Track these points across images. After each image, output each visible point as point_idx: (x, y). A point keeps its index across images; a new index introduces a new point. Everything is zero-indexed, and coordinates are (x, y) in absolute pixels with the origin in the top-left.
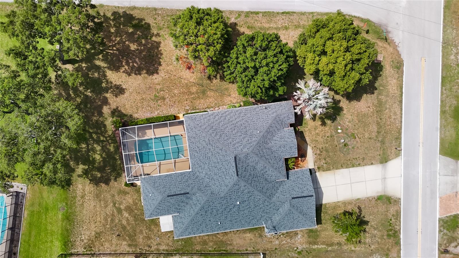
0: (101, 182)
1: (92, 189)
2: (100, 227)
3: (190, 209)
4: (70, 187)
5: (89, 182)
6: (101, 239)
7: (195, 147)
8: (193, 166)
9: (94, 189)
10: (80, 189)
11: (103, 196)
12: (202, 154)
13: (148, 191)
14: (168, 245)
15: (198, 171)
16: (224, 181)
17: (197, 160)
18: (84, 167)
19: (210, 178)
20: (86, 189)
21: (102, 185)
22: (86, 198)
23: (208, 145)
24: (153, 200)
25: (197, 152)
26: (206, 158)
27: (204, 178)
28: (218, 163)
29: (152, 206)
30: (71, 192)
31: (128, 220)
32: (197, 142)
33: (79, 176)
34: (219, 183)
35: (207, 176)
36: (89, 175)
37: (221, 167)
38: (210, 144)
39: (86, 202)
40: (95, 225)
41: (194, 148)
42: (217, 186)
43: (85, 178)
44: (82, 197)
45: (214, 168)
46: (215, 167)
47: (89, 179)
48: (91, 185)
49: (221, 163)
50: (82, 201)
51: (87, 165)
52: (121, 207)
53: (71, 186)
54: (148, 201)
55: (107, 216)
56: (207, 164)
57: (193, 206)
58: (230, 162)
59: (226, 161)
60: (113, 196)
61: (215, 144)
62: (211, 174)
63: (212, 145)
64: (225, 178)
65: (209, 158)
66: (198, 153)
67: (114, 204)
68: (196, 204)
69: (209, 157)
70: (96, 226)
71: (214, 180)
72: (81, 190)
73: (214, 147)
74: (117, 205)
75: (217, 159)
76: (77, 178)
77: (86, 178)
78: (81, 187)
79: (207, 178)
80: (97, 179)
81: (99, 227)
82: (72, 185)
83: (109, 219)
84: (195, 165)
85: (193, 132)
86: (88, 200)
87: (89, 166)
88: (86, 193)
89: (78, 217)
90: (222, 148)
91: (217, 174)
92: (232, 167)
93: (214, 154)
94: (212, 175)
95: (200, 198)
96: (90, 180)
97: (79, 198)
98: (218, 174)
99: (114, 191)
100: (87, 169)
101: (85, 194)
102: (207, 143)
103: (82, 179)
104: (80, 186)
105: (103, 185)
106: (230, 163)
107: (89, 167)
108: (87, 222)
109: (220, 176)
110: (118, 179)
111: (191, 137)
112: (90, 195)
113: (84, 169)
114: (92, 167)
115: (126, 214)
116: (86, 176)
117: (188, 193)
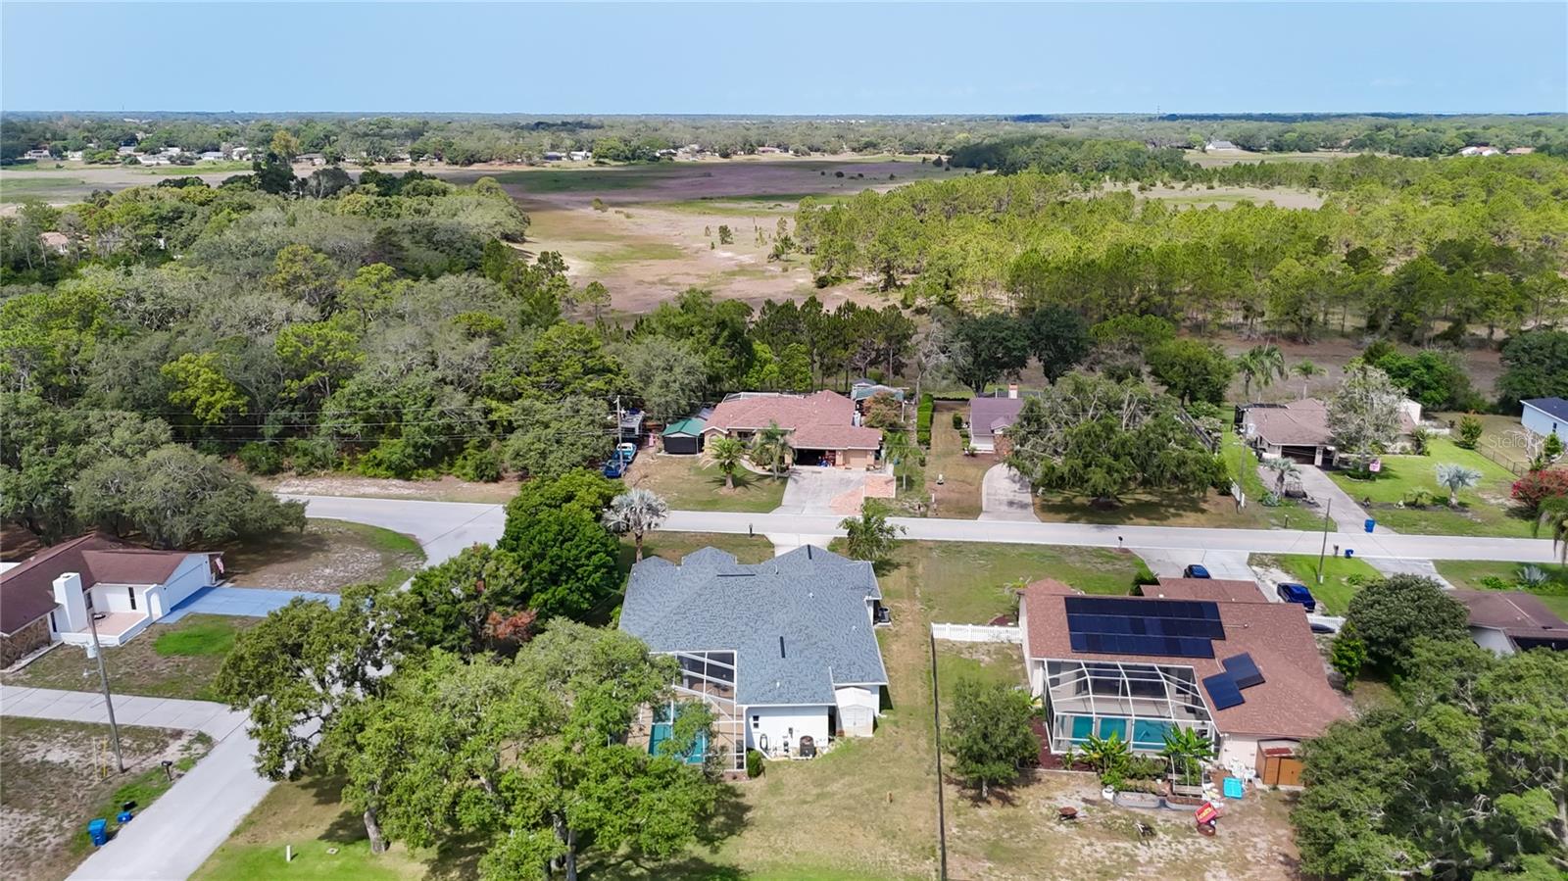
0: (741, 818)
1: (757, 833)
2: (865, 828)
3: (818, 647)
5: (735, 837)
7: (687, 639)
8: (727, 647)
9: (758, 830)
10: (753, 853)
11: (780, 819)
12: (704, 628)
13: (770, 691)
14: (918, 737)
15: (740, 638)
16: (764, 597)
17: (715, 639)
18: (690, 842)
19: (756, 618)
20: (754, 843)
22: (780, 844)
23: (687, 617)
24: (790, 683)
25: (699, 636)
26: (712, 623)
27: (754, 630)
28: (725, 602)
29: (805, 686)
30: (758, 869)
31: (851, 785)
32: (676, 635)
33: (714, 852)
34: (767, 605)
36: (717, 835)
37: (735, 598)
38: (685, 614)
39: (793, 846)
40: (861, 836)
41: (690, 642)
42: (774, 609)
43: (722, 843)
44: (777, 852)
45: (735, 610)
46: (734, 607)
47: (729, 835)
48: (747, 834)
49: (727, 597)
50: (788, 852)
52: (814, 792)
53: (741, 867)
54: (793, 693)
55: (836, 816)
56: (726, 622)
57: (813, 640)
58: (726, 585)
59: (723, 590)
60: (783, 802)
61: (687, 605)
62: (747, 618)
63: (689, 610)
64: (757, 593)
65: (714, 616)
67: (805, 802)
68: (807, 634)
69: (711, 617)
70: (864, 835)
71: (761, 613)
72: (756, 852)
73: (693, 608)
74: (808, 799)
75: (717, 603)
76: (718, 855)
77: (725, 842)
78: (747, 851)
79: (756, 624)
80: (730, 822)
81: (867, 830)
82: (738, 865)
83: (846, 813)
84: (726, 643)
85: (652, 640)
86: (787, 843)
88: (767, 844)
89: (832, 862)
90: (698, 594)
91: (747, 605)
92: (737, 582)
93: (706, 609)
94: (751, 616)
95: (794, 626)
96: (732, 833)
97: (778, 858)
98: (750, 604)
99: (771, 800)
100: (698, 837)
101: (770, 846)
102: (683, 617)
103: (723, 848)
104: (746, 853)
105: (749, 815)
106: (729, 584)
108: (850, 849)
109: (754, 603)
110: (739, 792)
111: (664, 644)
112: (772, 839)
113: (698, 842)
115: (835, 787)
116: (717, 840)
117: (782, 638)
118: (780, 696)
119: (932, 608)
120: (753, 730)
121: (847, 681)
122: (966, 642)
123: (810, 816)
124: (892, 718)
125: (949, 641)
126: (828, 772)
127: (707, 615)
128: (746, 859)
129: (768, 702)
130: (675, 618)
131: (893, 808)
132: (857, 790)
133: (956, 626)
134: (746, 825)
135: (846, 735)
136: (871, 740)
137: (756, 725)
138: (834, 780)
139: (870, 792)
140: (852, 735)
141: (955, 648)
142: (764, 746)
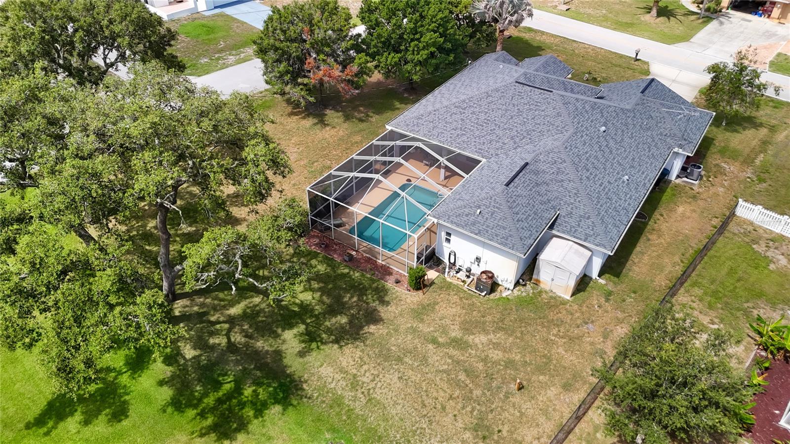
0: (361, 327)
1: (359, 353)
2: (463, 408)
3: (562, 186)
4: (304, 390)
5: (336, 346)
6: (499, 431)
7: (451, 134)
8: (480, 153)
9: (363, 351)
10: (332, 375)
11: (393, 348)
12: (472, 128)
13: (467, 215)
14: (620, 322)
15: (497, 149)
16: (547, 116)
17: (475, 142)
18: (295, 331)
19: (525, 134)
20: (344, 364)
21: (371, 331)
22: (365, 379)
23: (464, 113)
24: (492, 215)
25: (463, 134)
26: (483, 126)
27: (516, 145)
28: (506, 110)
29: (505, 224)
30: (317, 398)
32: (444, 126)
33: (302, 354)
34: (544, 124)
35: (517, 140)
36: (324, 336)
37: (518, 109)
38: (465, 109)
39: (374, 389)
40: (450, 415)
41: (451, 137)
42: (549, 131)
43: (318, 347)
44: (353, 386)
45: (511, 121)
46: (512, 118)
47: (332, 342)
48: (348, 350)
49: (511, 106)
50: (363, 393)
51: (297, 323)
52: (453, 334)
53: (305, 386)
54: (488, 226)
55: (448, 375)
56: (494, 129)
57: (560, 177)
58: (519, 92)
59: (512, 98)
60: (414, 330)
61: (472, 101)
62: (517, 131)
63: (470, 106)
64: (543, 111)
65: (488, 120)
66: (465, 135)
67: (434, 341)
68: (559, 169)
69: (485, 119)
70: (455, 416)
71: (534, 131)
72: (336, 376)
73: (475, 105)
74: (440, 340)
75: (499, 109)
76: (301, 360)
77: (322, 347)
78: (330, 369)
79: (522, 140)
80: (347, 328)
81: (464, 412)
82: (306, 382)
83: (462, 377)
84: (481, 150)
85: (423, 125)
86: (373, 381)
87: (304, 322)
88: (355, 371)
89: (392, 433)
90: (487, 93)
91: (525, 120)
92: (530, 92)
93: (486, 110)
94: (522, 130)
95: (551, 155)
96: (336, 341)
97: (349, 394)
98: (528, 120)
99: (406, 323)
100: (306, 329)
101: (355, 376)
102: (460, 112)
103: (314, 354)
104: (326, 371)
105: (372, 328)
106: (521, 93)
107: (307, 325)
108: (425, 426)
109: (533, 119)
110: (387, 299)
111: (429, 132)
112: (365, 367)
113: (301, 334)
114: (314, 319)
115: (479, 339)
116: (317, 342)
117: (527, 164)
118: (474, 224)
119: (761, 180)
120: (445, 244)
121: (568, 233)
122: (771, 232)
123: (424, 360)
124: (610, 287)
125: (752, 223)
126: (489, 318)
127: (482, 117)
128: (320, 378)
129: (458, 225)
130: (454, 110)
131: (517, 398)
132: (496, 355)
133: (768, 212)
134: (356, 339)
135: (542, 285)
136: (564, 302)
137: (448, 240)
138: (486, 332)
139: (510, 364)
140: (548, 289)
141: (753, 234)
142: (452, 261)
